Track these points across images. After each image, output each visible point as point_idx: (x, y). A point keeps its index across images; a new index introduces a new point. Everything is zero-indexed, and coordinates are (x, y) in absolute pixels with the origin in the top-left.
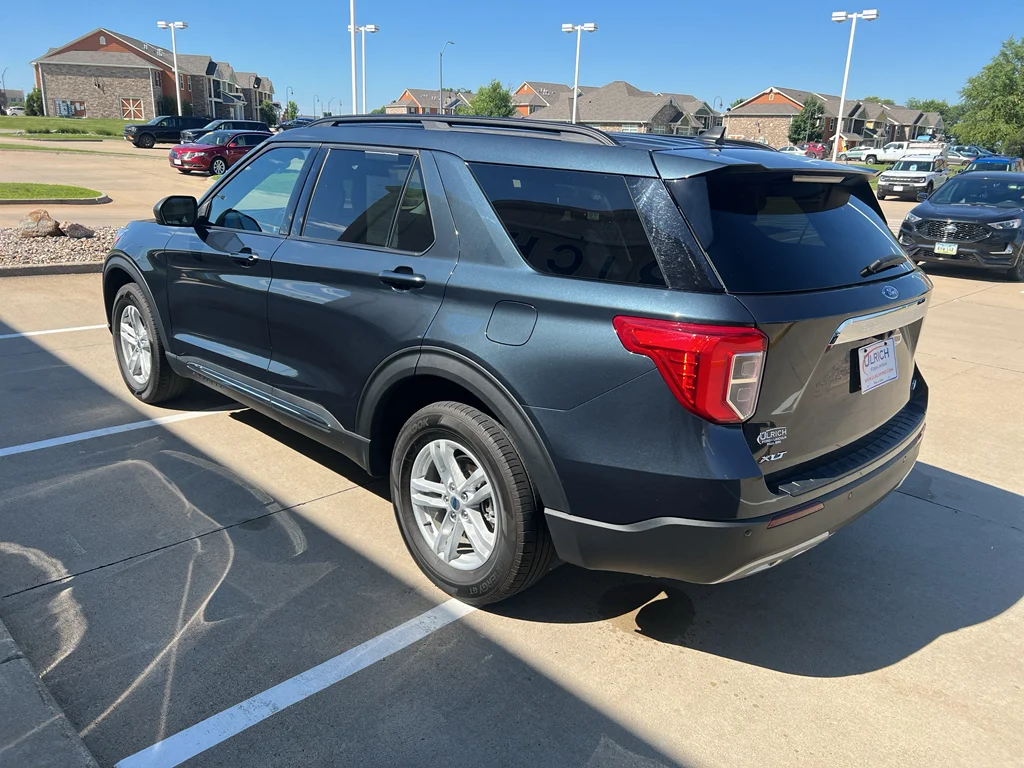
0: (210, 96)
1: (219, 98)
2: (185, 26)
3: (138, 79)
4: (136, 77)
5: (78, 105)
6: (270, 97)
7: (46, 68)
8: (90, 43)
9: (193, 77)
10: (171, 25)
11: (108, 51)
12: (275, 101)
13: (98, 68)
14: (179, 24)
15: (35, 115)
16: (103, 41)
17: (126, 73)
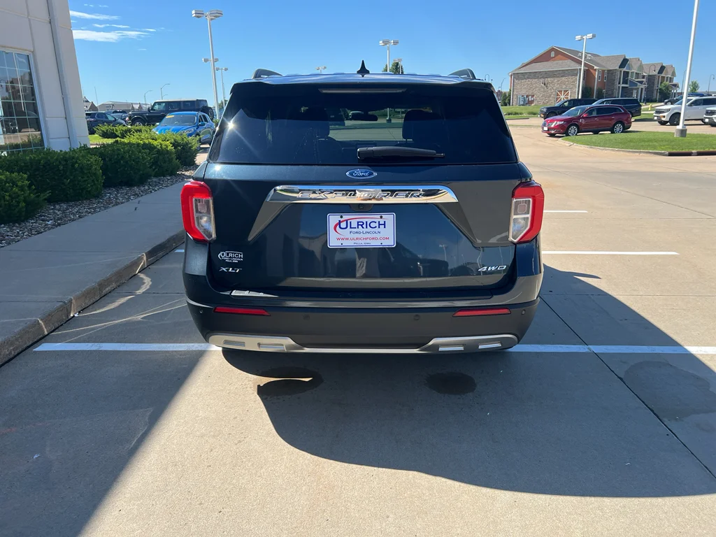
0: (619, 83)
1: (627, 84)
2: (594, 36)
3: (570, 77)
4: (569, 75)
5: (530, 97)
6: (671, 80)
7: (517, 76)
8: (545, 57)
9: (609, 71)
10: (584, 37)
11: (555, 60)
12: (675, 82)
13: (546, 72)
14: (590, 36)
15: (506, 105)
16: (553, 54)
17: (564, 73)
